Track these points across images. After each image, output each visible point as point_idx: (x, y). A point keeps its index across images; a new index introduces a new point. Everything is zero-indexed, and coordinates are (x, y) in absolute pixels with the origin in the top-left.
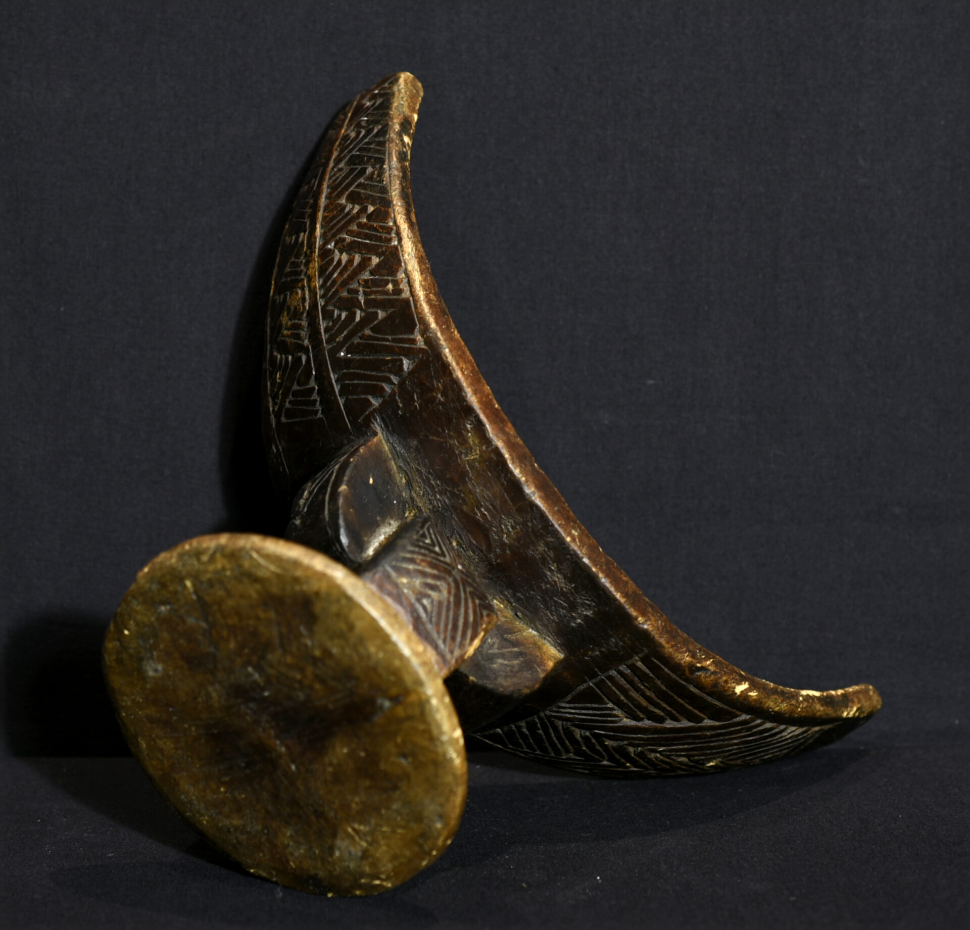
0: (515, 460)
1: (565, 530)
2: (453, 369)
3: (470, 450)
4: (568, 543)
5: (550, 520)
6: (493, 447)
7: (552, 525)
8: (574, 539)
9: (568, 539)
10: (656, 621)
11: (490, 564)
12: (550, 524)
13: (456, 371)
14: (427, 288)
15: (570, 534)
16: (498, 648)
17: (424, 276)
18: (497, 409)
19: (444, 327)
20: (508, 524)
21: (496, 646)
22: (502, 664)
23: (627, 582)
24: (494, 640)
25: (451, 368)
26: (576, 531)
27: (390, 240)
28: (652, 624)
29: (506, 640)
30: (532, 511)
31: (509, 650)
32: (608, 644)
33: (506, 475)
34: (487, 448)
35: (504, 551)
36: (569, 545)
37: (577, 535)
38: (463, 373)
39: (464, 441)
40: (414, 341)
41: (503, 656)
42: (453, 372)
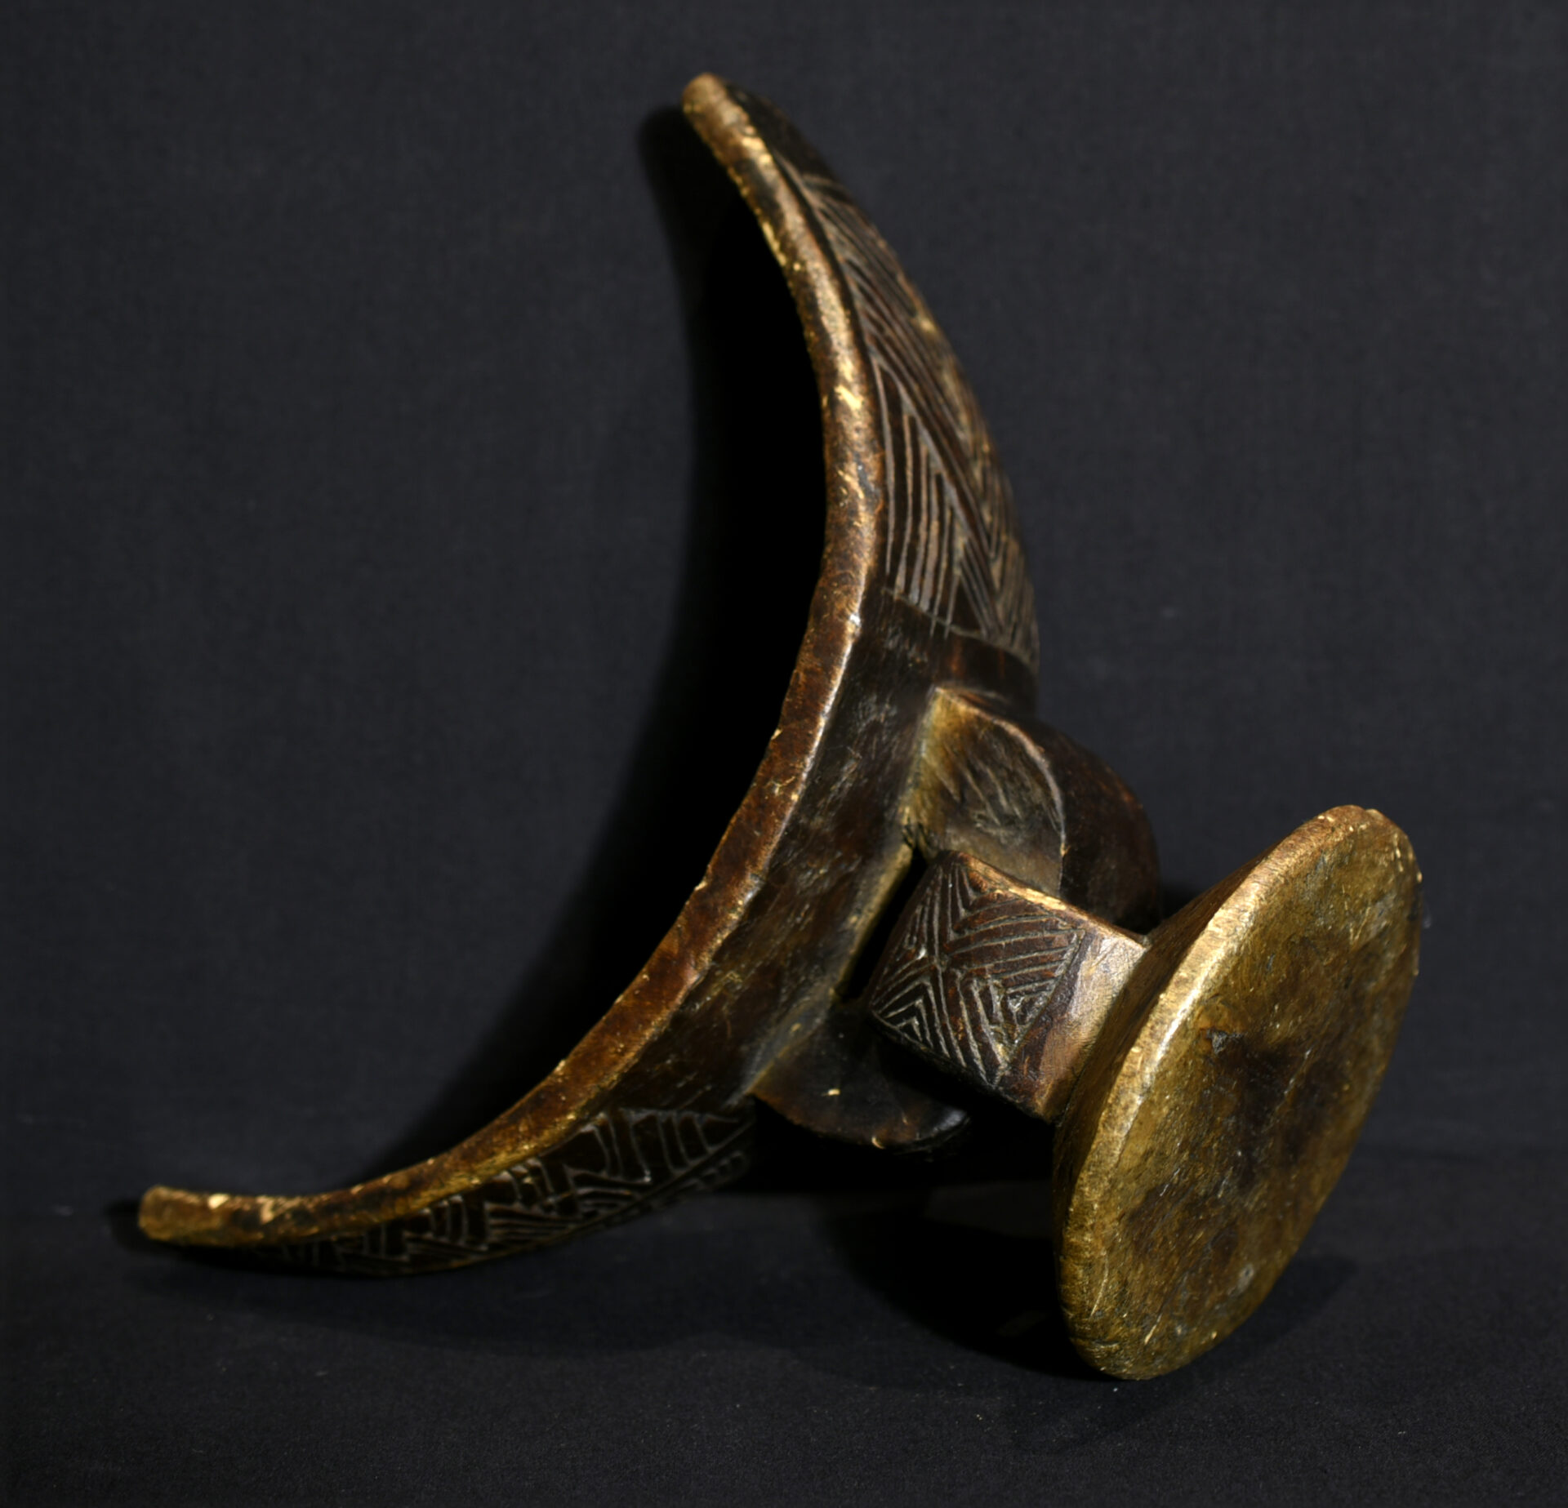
0: (718, 926)
1: (784, 807)
2: (627, 1066)
3: (730, 985)
4: (800, 796)
5: (781, 837)
6: (714, 964)
7: (787, 829)
8: (791, 787)
9: (795, 797)
10: (838, 598)
11: (863, 863)
12: (786, 833)
13: (626, 1062)
14: (514, 1140)
15: (786, 798)
16: (984, 807)
17: (496, 1149)
18: (651, 974)
19: (563, 1098)
20: (805, 879)
21: (983, 812)
22: (1007, 799)
23: (806, 671)
24: (976, 817)
25: (626, 1071)
26: (773, 787)
27: (455, 1206)
28: (847, 605)
29: (962, 795)
30: (777, 866)
31: (976, 788)
32: (898, 646)
33: (745, 926)
34: (717, 969)
35: (840, 860)
36: (802, 793)
37: (781, 783)
38: (625, 1051)
39: (721, 999)
40: (603, 1128)
41: (993, 798)
42: (630, 1066)
